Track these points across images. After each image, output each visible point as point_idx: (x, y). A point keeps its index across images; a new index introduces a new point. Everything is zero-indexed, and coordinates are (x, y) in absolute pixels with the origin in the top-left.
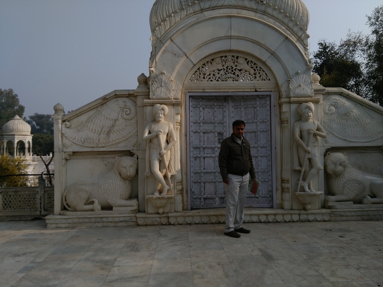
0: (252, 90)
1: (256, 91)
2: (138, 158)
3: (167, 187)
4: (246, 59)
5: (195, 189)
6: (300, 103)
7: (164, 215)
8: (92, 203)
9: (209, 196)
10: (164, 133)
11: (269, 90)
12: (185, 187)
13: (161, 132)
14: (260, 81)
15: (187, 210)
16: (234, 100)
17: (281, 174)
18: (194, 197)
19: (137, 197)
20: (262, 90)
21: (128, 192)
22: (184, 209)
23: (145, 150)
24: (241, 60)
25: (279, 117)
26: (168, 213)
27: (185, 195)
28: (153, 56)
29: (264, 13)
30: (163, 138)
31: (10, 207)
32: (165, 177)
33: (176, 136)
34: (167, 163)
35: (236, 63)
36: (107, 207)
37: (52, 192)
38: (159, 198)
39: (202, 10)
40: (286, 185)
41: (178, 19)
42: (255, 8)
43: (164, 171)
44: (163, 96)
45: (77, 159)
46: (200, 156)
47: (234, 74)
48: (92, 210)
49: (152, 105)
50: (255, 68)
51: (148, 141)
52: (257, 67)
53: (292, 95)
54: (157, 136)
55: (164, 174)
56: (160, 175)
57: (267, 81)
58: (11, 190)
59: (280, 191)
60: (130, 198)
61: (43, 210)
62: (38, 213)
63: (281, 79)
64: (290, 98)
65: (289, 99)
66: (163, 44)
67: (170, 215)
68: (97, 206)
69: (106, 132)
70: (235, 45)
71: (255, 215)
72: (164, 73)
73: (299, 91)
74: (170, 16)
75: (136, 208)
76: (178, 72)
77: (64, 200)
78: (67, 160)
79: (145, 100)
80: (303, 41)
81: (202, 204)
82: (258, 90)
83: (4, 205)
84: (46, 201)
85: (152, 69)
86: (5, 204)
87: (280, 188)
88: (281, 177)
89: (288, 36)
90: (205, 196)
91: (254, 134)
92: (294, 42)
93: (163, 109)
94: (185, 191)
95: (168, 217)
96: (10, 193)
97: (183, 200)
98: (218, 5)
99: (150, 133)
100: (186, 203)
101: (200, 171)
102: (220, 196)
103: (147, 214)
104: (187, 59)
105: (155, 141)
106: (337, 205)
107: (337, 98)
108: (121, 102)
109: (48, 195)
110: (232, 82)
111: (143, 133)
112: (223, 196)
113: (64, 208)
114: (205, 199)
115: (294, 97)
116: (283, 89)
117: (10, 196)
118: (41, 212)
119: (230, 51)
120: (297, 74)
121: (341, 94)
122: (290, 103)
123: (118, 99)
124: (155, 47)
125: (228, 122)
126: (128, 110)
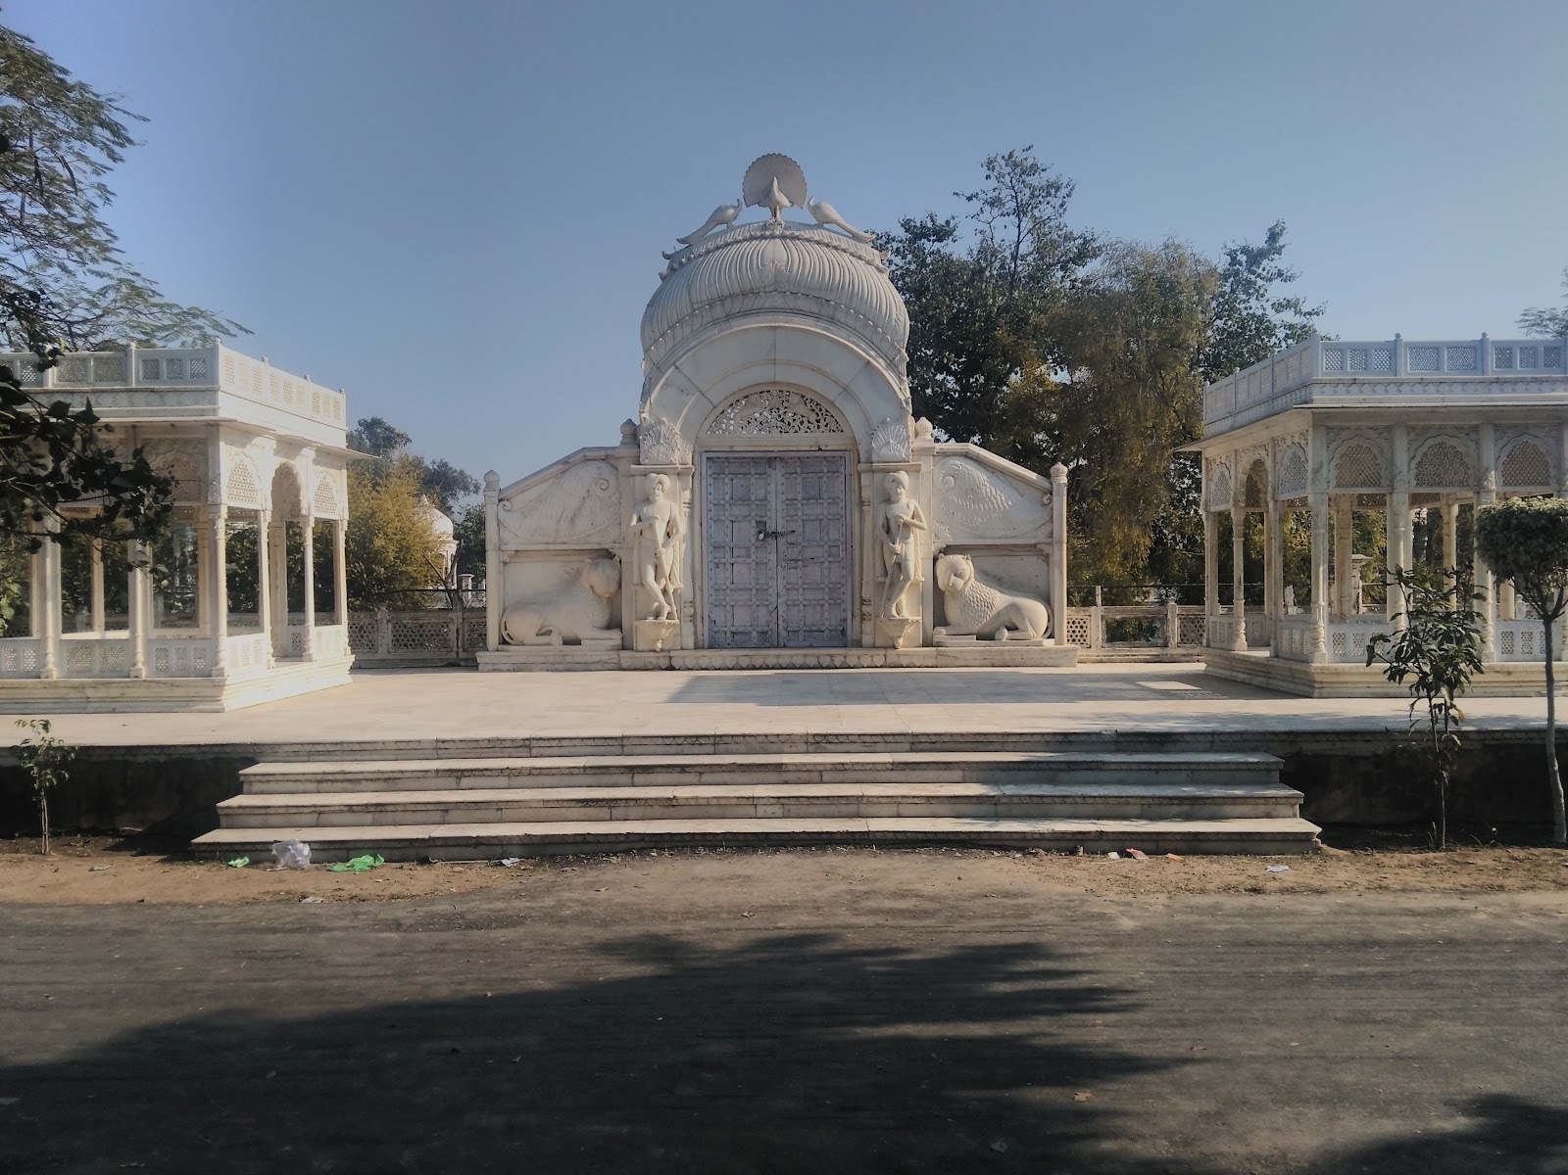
0: (813, 449)
1: (820, 449)
2: (620, 562)
3: (667, 609)
4: (803, 396)
5: (719, 615)
6: (887, 471)
7: (664, 654)
8: (548, 633)
9: (741, 629)
10: (663, 520)
11: (843, 448)
12: (699, 610)
13: (657, 518)
14: (827, 434)
15: (703, 648)
16: (786, 463)
17: (861, 592)
18: (715, 629)
19: (619, 627)
20: (829, 448)
21: (606, 618)
22: (696, 647)
23: (633, 549)
24: (794, 399)
25: (857, 493)
26: (669, 651)
27: (699, 624)
28: (645, 394)
29: (832, 320)
30: (660, 530)
31: (406, 645)
32: (665, 592)
33: (683, 526)
34: (667, 569)
35: (785, 404)
36: (573, 642)
37: (483, 620)
38: (654, 623)
39: (727, 315)
40: (865, 609)
41: (687, 330)
42: (817, 311)
43: (663, 582)
44: (662, 458)
45: (521, 562)
46: (724, 560)
47: (782, 421)
48: (549, 644)
49: (645, 475)
50: (817, 411)
51: (638, 534)
52: (821, 410)
53: (874, 459)
54: (651, 527)
55: (662, 587)
56: (657, 589)
57: (838, 434)
58: (408, 615)
59: (858, 618)
60: (609, 627)
61: (461, 650)
62: (453, 655)
63: (859, 431)
64: (872, 463)
65: (870, 465)
66: (663, 374)
67: (672, 654)
68: (556, 639)
69: (570, 518)
70: (783, 374)
71: (812, 655)
72: (664, 422)
73: (884, 452)
74: (672, 328)
75: (618, 642)
76: (686, 419)
77: (503, 628)
78: (505, 563)
79: (632, 466)
80: (897, 367)
81: (729, 641)
82: (823, 448)
83: (395, 642)
84: (466, 636)
85: (643, 415)
86: (397, 640)
87: (857, 612)
88: (861, 596)
89: (871, 360)
90: (733, 629)
91: (818, 522)
92: (881, 369)
93: (660, 482)
94: (699, 618)
95: (671, 658)
96: (405, 622)
97: (695, 633)
98: (754, 307)
99: (639, 520)
100: (700, 638)
101: (724, 587)
102: (759, 629)
103: (637, 651)
104: (703, 397)
105: (647, 534)
106: (950, 640)
107: (958, 462)
108: (592, 469)
109: (469, 626)
110: (779, 434)
111: (631, 520)
112: (766, 629)
113: (504, 642)
114: (733, 633)
115: (878, 462)
116: (862, 449)
117: (405, 626)
118: (457, 653)
119: (775, 383)
120: (884, 422)
121: (967, 456)
122: (872, 471)
123: (589, 463)
124: (650, 379)
125: (774, 503)
126: (605, 482)
